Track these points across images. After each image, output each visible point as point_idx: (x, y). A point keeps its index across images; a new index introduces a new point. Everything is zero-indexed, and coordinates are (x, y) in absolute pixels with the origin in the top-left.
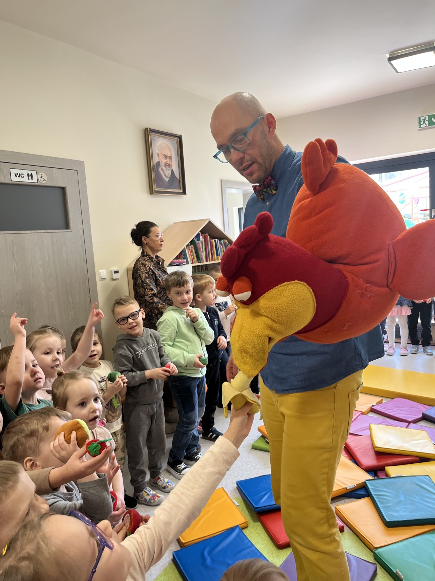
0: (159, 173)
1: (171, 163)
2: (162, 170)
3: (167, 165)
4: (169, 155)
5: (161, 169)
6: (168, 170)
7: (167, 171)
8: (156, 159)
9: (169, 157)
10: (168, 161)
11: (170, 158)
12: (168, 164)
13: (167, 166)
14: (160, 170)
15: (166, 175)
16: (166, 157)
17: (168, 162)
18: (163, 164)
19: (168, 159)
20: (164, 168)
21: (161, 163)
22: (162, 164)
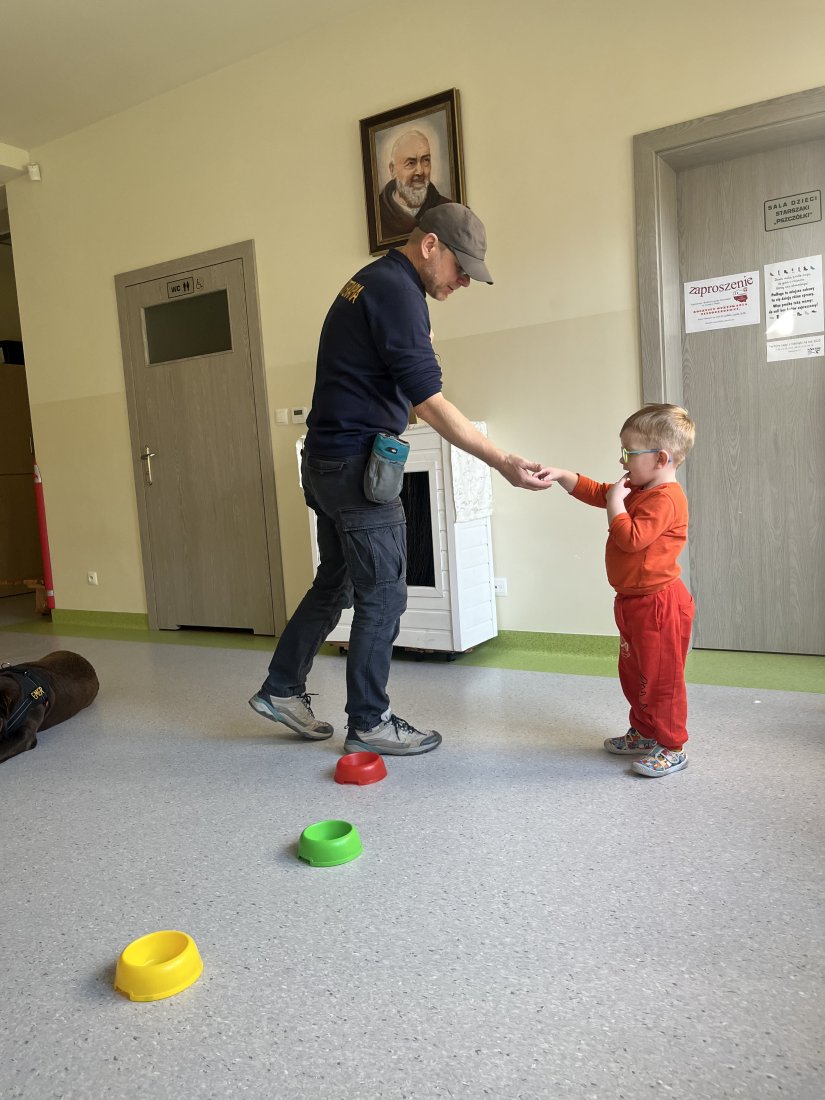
0: (391, 205)
1: (426, 171)
2: (402, 195)
3: (416, 178)
4: (422, 153)
5: (397, 194)
6: (419, 189)
7: (416, 191)
8: (385, 177)
9: (423, 157)
10: (419, 169)
11: (426, 158)
12: (418, 175)
13: (417, 181)
14: (396, 198)
15: (413, 203)
16: (412, 161)
17: (419, 172)
18: (404, 183)
19: (419, 164)
20: (407, 190)
21: (398, 181)
22: (402, 182)
